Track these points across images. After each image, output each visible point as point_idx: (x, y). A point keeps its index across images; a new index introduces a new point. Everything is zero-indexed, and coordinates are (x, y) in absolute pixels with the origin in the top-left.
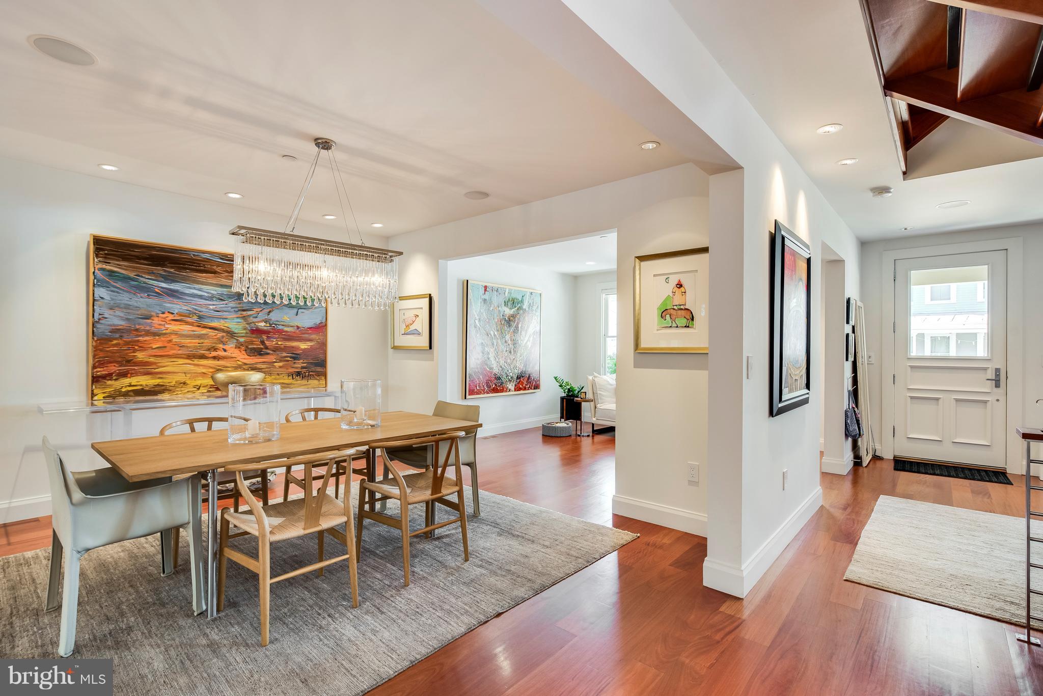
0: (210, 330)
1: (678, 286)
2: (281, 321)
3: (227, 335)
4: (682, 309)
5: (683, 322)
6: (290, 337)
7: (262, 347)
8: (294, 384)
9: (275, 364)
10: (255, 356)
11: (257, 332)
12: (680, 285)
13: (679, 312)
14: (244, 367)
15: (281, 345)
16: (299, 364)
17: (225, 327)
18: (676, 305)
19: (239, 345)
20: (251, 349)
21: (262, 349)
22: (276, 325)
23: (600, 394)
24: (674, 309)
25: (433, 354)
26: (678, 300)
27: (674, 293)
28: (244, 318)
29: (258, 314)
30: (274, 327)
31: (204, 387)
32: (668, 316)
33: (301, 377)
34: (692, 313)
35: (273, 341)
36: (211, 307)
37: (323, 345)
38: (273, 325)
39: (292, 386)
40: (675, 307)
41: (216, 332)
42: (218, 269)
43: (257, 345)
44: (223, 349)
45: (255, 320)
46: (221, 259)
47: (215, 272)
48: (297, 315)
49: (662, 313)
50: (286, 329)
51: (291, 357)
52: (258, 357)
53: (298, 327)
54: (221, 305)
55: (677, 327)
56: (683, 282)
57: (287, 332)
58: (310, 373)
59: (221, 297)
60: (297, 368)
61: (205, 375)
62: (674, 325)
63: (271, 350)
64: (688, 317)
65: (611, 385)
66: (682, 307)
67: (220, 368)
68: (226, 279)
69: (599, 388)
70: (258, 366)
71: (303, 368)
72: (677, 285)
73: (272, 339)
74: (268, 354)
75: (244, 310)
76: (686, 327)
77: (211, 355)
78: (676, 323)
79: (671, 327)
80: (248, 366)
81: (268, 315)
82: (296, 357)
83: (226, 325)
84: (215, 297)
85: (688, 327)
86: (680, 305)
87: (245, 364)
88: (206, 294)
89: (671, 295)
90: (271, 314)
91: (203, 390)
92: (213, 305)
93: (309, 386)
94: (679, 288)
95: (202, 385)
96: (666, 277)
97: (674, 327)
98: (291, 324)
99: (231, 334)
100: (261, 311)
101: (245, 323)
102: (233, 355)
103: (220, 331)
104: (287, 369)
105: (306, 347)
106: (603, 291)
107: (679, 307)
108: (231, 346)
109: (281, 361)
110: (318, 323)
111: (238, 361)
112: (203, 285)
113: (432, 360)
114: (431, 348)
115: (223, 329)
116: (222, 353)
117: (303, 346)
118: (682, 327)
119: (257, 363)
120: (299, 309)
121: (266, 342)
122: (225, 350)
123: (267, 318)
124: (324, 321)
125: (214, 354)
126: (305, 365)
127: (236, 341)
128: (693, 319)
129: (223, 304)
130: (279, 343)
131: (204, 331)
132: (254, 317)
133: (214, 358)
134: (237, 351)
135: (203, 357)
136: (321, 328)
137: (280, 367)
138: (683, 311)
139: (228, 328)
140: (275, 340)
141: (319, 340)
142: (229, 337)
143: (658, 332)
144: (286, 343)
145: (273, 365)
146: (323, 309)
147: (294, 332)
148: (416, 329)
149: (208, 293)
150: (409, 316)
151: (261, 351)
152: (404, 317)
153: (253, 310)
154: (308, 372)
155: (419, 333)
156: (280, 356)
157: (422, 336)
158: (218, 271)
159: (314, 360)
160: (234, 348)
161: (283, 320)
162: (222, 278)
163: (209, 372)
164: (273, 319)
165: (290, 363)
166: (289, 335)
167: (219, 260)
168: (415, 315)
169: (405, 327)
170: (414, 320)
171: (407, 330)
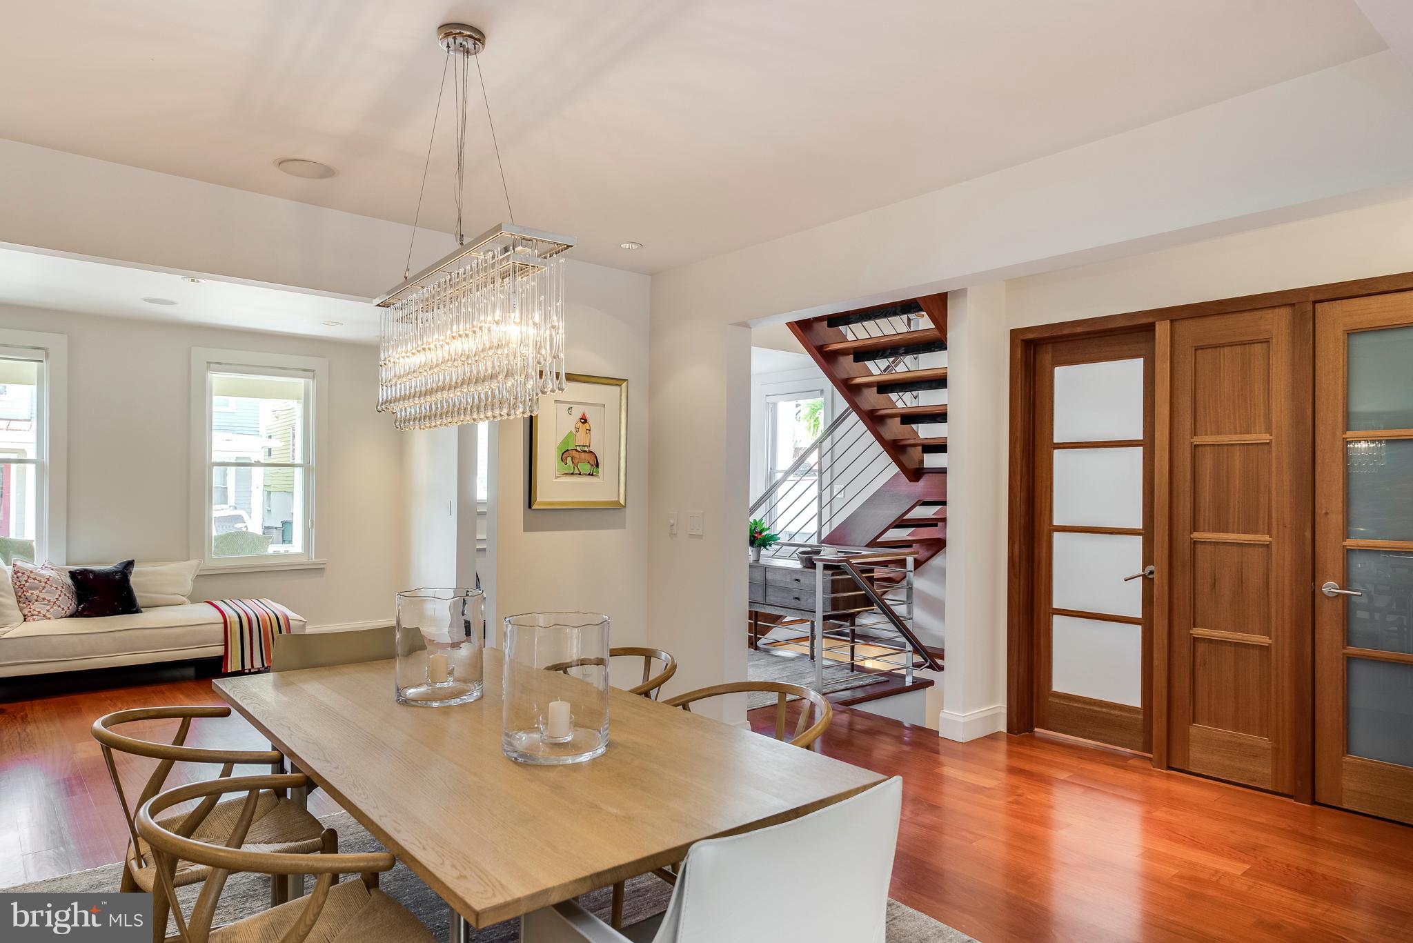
1: (583, 421)
4: (585, 451)
5: (586, 468)
12: (584, 420)
13: (583, 455)
18: (579, 446)
24: (576, 450)
26: (581, 439)
27: (577, 429)
32: (569, 459)
34: (596, 457)
40: (578, 448)
49: (563, 455)
55: (580, 474)
56: (588, 417)
62: (576, 471)
64: (592, 462)
66: (586, 449)
72: (581, 419)
76: (589, 474)
78: (578, 470)
79: (572, 474)
85: (592, 475)
86: (584, 446)
89: (574, 431)
94: (583, 423)
96: (569, 406)
97: (576, 474)
107: (583, 448)
118: (585, 474)
128: (597, 466)
138: (586, 454)
143: (558, 480)
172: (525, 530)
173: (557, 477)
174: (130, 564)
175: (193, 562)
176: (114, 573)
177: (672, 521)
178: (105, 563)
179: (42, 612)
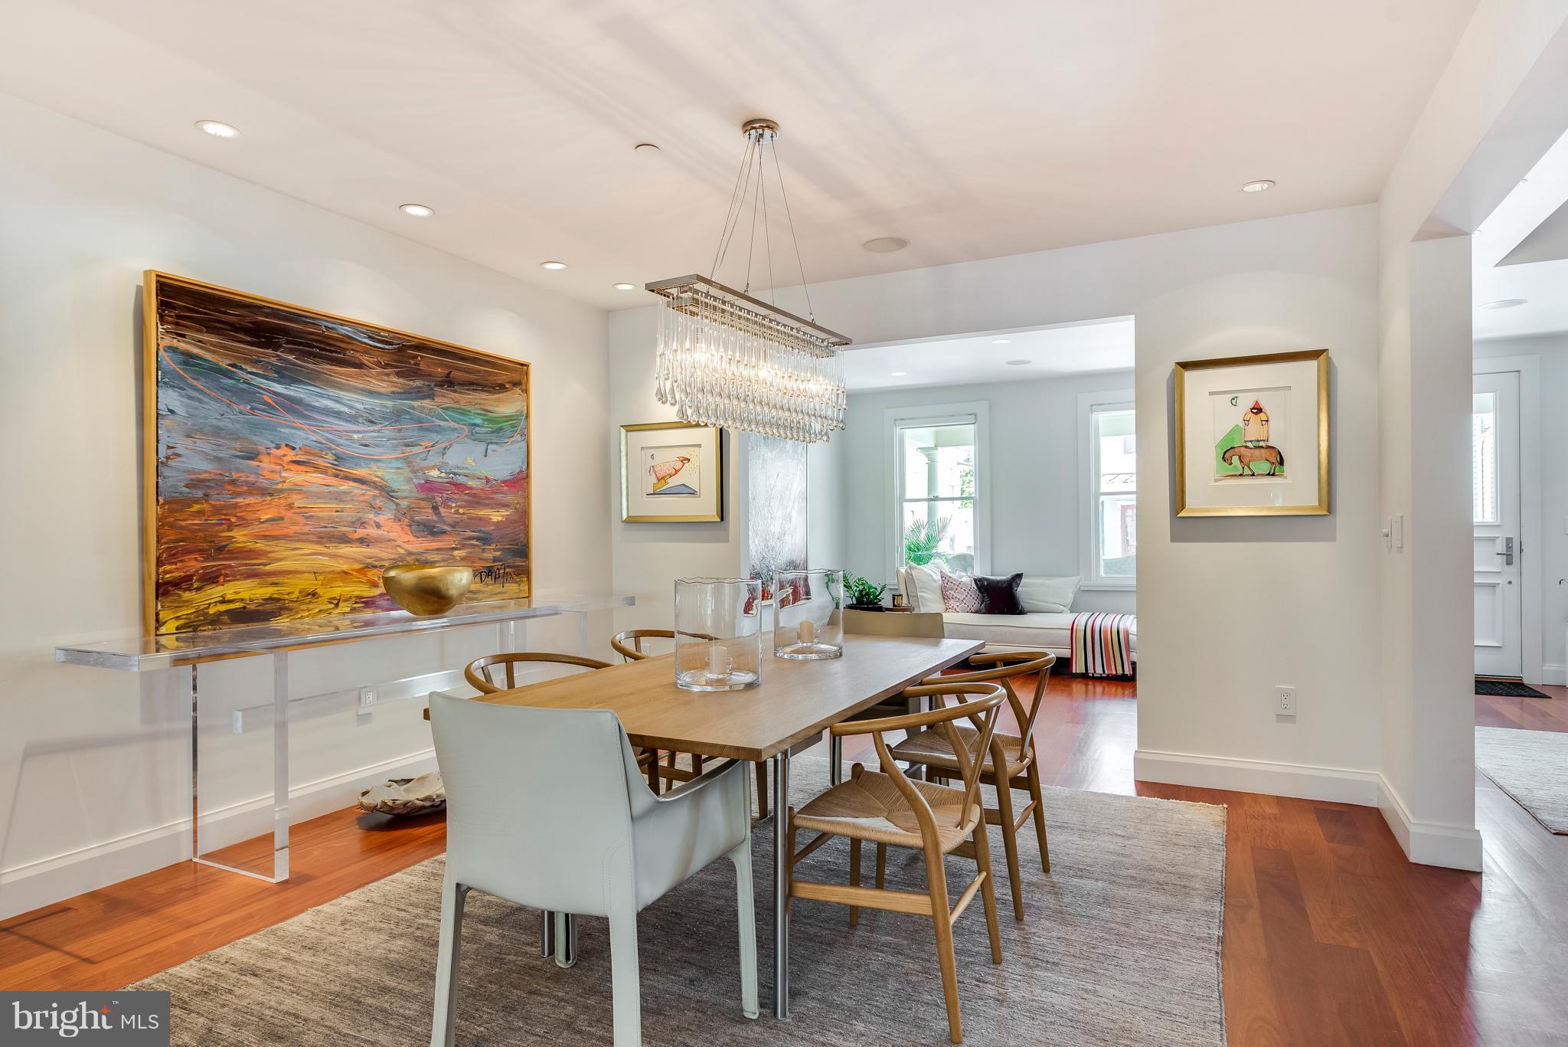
0: (354, 484)
1: (1255, 411)
2: (464, 468)
3: (381, 495)
4: (1262, 447)
5: (1265, 467)
6: (476, 500)
7: (435, 518)
8: (483, 592)
9: (456, 553)
10: (425, 537)
11: (429, 487)
12: (1257, 410)
13: (1257, 452)
14: (408, 559)
15: (463, 514)
16: (491, 553)
17: (377, 477)
18: (1251, 441)
19: (399, 515)
20: (419, 524)
21: (435, 522)
22: (455, 474)
23: (921, 596)
24: (1246, 447)
25: (726, 529)
26: (1254, 432)
27: (1247, 421)
28: (407, 460)
29: (429, 451)
30: (452, 478)
31: (345, 601)
32: (1235, 459)
33: (493, 579)
34: (1279, 453)
35: (451, 508)
36: (355, 436)
37: (523, 516)
38: (451, 475)
39: (480, 596)
40: (1249, 444)
41: (364, 487)
42: (365, 359)
43: (427, 515)
44: (375, 522)
45: (423, 464)
46: (370, 338)
47: (360, 365)
48: (486, 456)
49: (1225, 453)
50: (470, 483)
51: (478, 539)
52: (430, 538)
53: (488, 480)
54: (369, 433)
55: (1253, 475)
56: (1263, 404)
57: (471, 488)
58: (507, 570)
59: (370, 417)
60: (486, 560)
61: (347, 576)
62: (1247, 471)
63: (447, 525)
64: (1274, 460)
65: (935, 581)
66: (1262, 444)
67: (370, 561)
68: (378, 380)
69: (921, 588)
70: (431, 557)
71: (495, 560)
72: (1253, 408)
73: (450, 503)
74: (444, 532)
75: (407, 445)
76: (1268, 474)
77: (356, 536)
78: (1251, 470)
79: (1241, 475)
80: (413, 557)
81: (444, 454)
82: (485, 540)
83: (379, 474)
84: (362, 416)
85: (1273, 475)
86: (1259, 441)
87: (410, 553)
88: (346, 409)
89: (1241, 424)
90: (448, 452)
91: (344, 607)
92: (359, 432)
93: (506, 596)
94: (1256, 413)
95: (342, 598)
96: (1233, 396)
97: (1248, 475)
98: (478, 473)
99: (388, 493)
100: (433, 446)
101: (408, 470)
102: (392, 535)
103: (370, 486)
104: (473, 562)
105: (500, 519)
106: (897, 422)
107: (1256, 444)
108: (386, 517)
109: (463, 547)
110: (516, 472)
111: (399, 546)
112: (341, 389)
113: (726, 540)
114: (722, 520)
115: (374, 483)
116: (372, 532)
117: (497, 516)
118: (1263, 475)
119: (427, 551)
120: (488, 444)
121: (442, 510)
122: (378, 526)
123: (441, 460)
124: (524, 468)
125: (361, 533)
126: (499, 553)
127: (394, 507)
128: (1281, 463)
129: (374, 431)
130: (461, 511)
131: (345, 486)
132: (422, 459)
133: (362, 541)
134: (396, 527)
135: (344, 539)
136: (520, 481)
137: (463, 559)
138: (1262, 450)
139: (382, 479)
140: (454, 505)
141: (518, 506)
142: (384, 499)
143: (1218, 483)
144: (471, 511)
145: (451, 555)
146: (524, 444)
147: (482, 490)
148: (683, 485)
149: (351, 407)
150: (666, 460)
151: (434, 527)
152: (653, 463)
153: (421, 445)
154: (503, 567)
155: (693, 492)
156: (462, 536)
157: (700, 497)
158: (366, 362)
159: (511, 545)
160: (392, 520)
161: (465, 466)
162: (371, 378)
163: (353, 570)
164: (450, 462)
165: (476, 549)
166: (474, 496)
167: (367, 341)
168: (682, 459)
169: (656, 481)
170: (677, 468)
171: (659, 485)
172: (1173, 540)
173: (1216, 481)
174: (1019, 576)
175: (1075, 579)
176: (1004, 581)
177: (1385, 531)
178: (1002, 574)
179: (955, 607)
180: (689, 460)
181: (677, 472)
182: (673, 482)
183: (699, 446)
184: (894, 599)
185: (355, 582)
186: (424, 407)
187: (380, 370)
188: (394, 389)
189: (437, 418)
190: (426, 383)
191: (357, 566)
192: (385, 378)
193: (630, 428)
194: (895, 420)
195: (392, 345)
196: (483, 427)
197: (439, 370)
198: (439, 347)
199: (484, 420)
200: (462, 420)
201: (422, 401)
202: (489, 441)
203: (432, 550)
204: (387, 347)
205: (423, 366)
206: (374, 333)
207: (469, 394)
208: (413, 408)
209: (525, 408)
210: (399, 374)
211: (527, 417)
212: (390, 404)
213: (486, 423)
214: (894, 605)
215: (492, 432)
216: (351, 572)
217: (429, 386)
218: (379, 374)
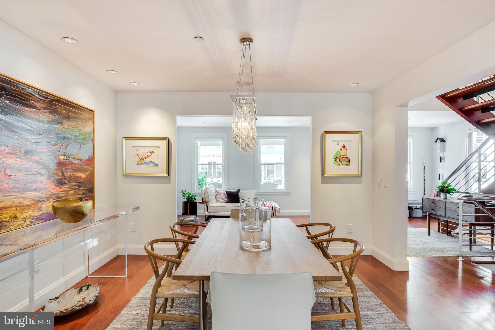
3: (43, 168)
4: (345, 157)
5: (345, 163)
6: (77, 169)
7: (62, 177)
9: (70, 192)
10: (59, 186)
11: (60, 164)
12: (344, 147)
13: (344, 158)
15: (72, 175)
16: (81, 191)
17: (41, 160)
18: (342, 155)
19: (49, 177)
20: (57, 180)
21: (62, 179)
24: (341, 157)
25: (170, 179)
26: (343, 153)
27: (341, 150)
28: (53, 152)
29: (61, 147)
30: (69, 159)
32: (338, 160)
34: (349, 159)
35: (68, 172)
36: (33, 141)
37: (92, 175)
38: (68, 158)
40: (342, 156)
41: (36, 164)
42: (37, 104)
43: (60, 176)
46: (39, 95)
47: (35, 108)
48: (80, 150)
49: (335, 158)
50: (75, 161)
51: (77, 186)
53: (81, 160)
54: (38, 139)
55: (343, 165)
56: (345, 145)
57: (75, 164)
58: (87, 198)
59: (39, 132)
61: (29, 207)
62: (341, 164)
63: (67, 180)
64: (348, 161)
65: (213, 192)
66: (345, 156)
67: (38, 199)
68: (42, 115)
69: (210, 195)
70: (60, 195)
71: (83, 194)
72: (343, 146)
73: (68, 171)
74: (65, 184)
75: (53, 145)
76: (346, 165)
77: (33, 188)
78: (342, 163)
79: (339, 165)
80: (55, 195)
82: (79, 186)
83: (42, 158)
84: (36, 131)
85: (348, 165)
86: (344, 155)
87: (54, 194)
89: (340, 150)
90: (67, 148)
91: (28, 222)
92: (34, 139)
94: (344, 148)
95: (27, 218)
96: (338, 142)
97: (341, 165)
98: (78, 157)
100: (62, 145)
101: (53, 156)
102: (47, 186)
103: (39, 164)
104: (75, 196)
105: (84, 176)
107: (344, 156)
108: (44, 178)
109: (72, 189)
110: (90, 156)
112: (28, 118)
113: (170, 183)
114: (169, 175)
115: (40, 162)
116: (39, 185)
118: (345, 165)
120: (81, 144)
121: (65, 173)
122: (42, 182)
123: (65, 151)
124: (92, 155)
125: (35, 186)
126: (84, 191)
127: (48, 173)
128: (350, 162)
129: (41, 138)
130: (72, 174)
133: (35, 190)
134: (48, 182)
135: (29, 190)
136: (91, 160)
137: (72, 195)
139: (43, 161)
140: (69, 171)
141: (90, 171)
142: (44, 170)
143: (334, 167)
144: (75, 174)
145: (68, 193)
146: (92, 145)
147: (79, 164)
148: (151, 162)
149: (31, 127)
150: (144, 152)
151: (62, 182)
152: (138, 153)
153: (58, 145)
154: (85, 197)
155: (156, 164)
156: (72, 185)
157: (159, 166)
158: (38, 106)
159: (88, 187)
160: (47, 180)
161: (73, 154)
162: (39, 113)
163: (32, 204)
164: (68, 153)
165: (77, 190)
166: (76, 167)
167: (38, 96)
168: (151, 152)
169: (139, 160)
170: (149, 155)
171: (141, 161)
172: (321, 183)
173: (333, 166)
174: (239, 190)
175: (255, 190)
176: (235, 192)
177: (379, 182)
178: (233, 190)
179: (220, 201)
180: (154, 152)
181: (148, 156)
182: (146, 160)
183: (159, 147)
184: (202, 199)
185: (32, 209)
186: (59, 128)
187: (43, 110)
188: (48, 119)
189: (63, 133)
190: (60, 117)
191: (33, 202)
192: (45, 114)
193: (127, 138)
194: (195, 137)
195: (47, 99)
196: (79, 137)
197: (64, 111)
198: (65, 101)
199: (80, 134)
200: (72, 134)
201: (58, 125)
202: (81, 143)
203: (61, 192)
204: (46, 100)
205: (59, 109)
206: (41, 92)
207: (74, 123)
208: (55, 128)
209: (93, 129)
210: (50, 113)
211: (94, 133)
212: (46, 126)
213: (80, 135)
214: (202, 201)
215: (82, 139)
216: (31, 205)
217: (61, 118)
218: (43, 112)
